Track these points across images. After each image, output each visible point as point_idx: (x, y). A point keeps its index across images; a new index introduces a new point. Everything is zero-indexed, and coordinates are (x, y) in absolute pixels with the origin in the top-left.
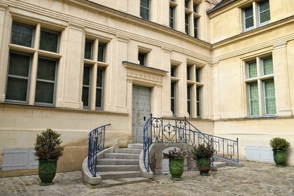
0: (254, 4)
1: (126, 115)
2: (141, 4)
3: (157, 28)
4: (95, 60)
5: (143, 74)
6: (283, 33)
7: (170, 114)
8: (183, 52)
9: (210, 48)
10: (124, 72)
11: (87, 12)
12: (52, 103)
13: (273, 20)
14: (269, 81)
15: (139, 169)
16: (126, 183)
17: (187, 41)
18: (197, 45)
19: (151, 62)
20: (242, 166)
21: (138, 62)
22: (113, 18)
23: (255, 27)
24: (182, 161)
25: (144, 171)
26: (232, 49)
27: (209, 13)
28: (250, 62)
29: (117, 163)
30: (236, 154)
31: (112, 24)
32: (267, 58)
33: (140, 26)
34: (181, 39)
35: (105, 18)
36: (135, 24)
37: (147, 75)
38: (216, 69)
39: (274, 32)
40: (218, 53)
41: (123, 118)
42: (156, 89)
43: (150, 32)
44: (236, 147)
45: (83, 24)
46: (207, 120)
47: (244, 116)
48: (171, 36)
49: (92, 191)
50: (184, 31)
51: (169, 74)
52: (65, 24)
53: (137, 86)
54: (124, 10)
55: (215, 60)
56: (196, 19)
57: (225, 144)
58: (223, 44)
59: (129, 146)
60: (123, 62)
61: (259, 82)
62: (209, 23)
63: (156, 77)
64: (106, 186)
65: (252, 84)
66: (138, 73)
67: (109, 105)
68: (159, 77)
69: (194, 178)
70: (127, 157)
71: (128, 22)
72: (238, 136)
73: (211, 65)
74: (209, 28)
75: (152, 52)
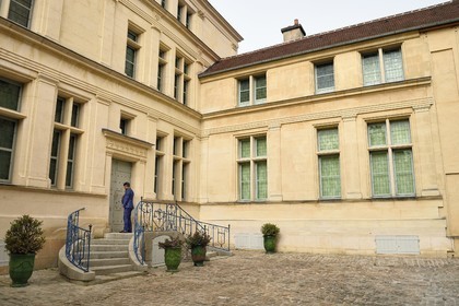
0: (251, 78)
1: (103, 197)
2: (127, 58)
3: (142, 90)
4: (67, 124)
5: (125, 146)
6: (278, 115)
7: (153, 196)
8: (172, 122)
9: (200, 118)
10: (103, 142)
11: (61, 62)
12: (7, 178)
13: (269, 99)
14: (261, 163)
15: (130, 262)
16: (120, 278)
17: (176, 108)
18: (187, 114)
19: (135, 131)
20: (233, 255)
21: (120, 131)
22: (93, 72)
23: (250, 103)
24: (179, 250)
25: (138, 263)
26: (225, 123)
27: (201, 77)
28: (244, 141)
29: (100, 257)
30: (227, 242)
31: (91, 80)
32: (261, 138)
33: (125, 85)
34: (170, 105)
35: (83, 72)
36: (119, 83)
37: (129, 147)
38: (205, 143)
39: (269, 112)
40: (208, 126)
41: (99, 201)
42: (138, 164)
43: (135, 94)
44: (227, 234)
45: (55, 76)
46: (193, 204)
47: (234, 200)
48: (159, 100)
49: (87, 288)
50: (172, 96)
51: (154, 147)
52: (33, 75)
53: (116, 161)
54: (107, 64)
55: (205, 134)
56: (186, 81)
57: (216, 231)
58: (215, 116)
59: (107, 235)
60: (103, 130)
61: (252, 163)
62: (199, 88)
63: (139, 150)
64: (101, 282)
65: (244, 165)
66: (120, 144)
67: (82, 184)
68: (143, 151)
69: (189, 269)
70: (110, 249)
71: (111, 80)
72: (229, 223)
73: (200, 138)
74: (199, 95)
75: (136, 119)
